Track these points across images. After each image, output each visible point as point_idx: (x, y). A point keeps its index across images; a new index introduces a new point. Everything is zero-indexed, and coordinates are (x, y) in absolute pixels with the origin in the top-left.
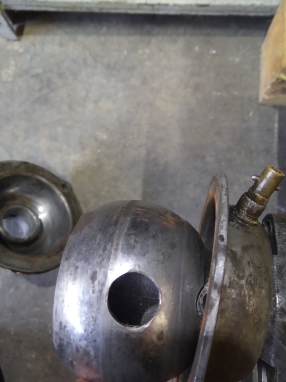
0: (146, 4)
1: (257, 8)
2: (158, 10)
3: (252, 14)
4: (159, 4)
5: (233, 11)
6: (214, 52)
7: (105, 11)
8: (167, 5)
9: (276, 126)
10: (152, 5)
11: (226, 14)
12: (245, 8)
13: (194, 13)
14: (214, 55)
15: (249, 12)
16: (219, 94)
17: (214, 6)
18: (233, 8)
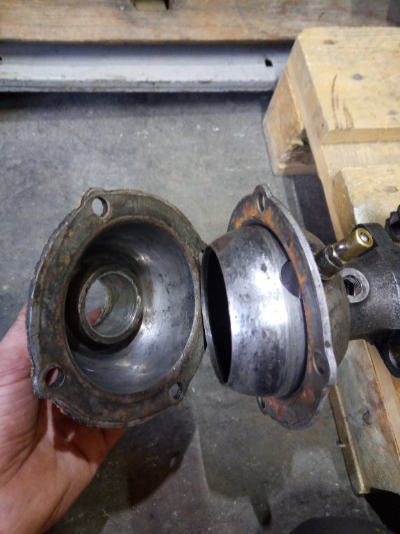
0: (147, 82)
1: (255, 84)
2: (158, 87)
3: (251, 90)
4: (161, 82)
5: (234, 87)
6: (217, 129)
7: (99, 90)
8: (168, 83)
9: (295, 195)
10: (153, 83)
11: (227, 90)
12: (245, 84)
13: (195, 90)
14: (218, 133)
15: (249, 87)
16: (232, 170)
17: (216, 83)
18: (234, 84)
